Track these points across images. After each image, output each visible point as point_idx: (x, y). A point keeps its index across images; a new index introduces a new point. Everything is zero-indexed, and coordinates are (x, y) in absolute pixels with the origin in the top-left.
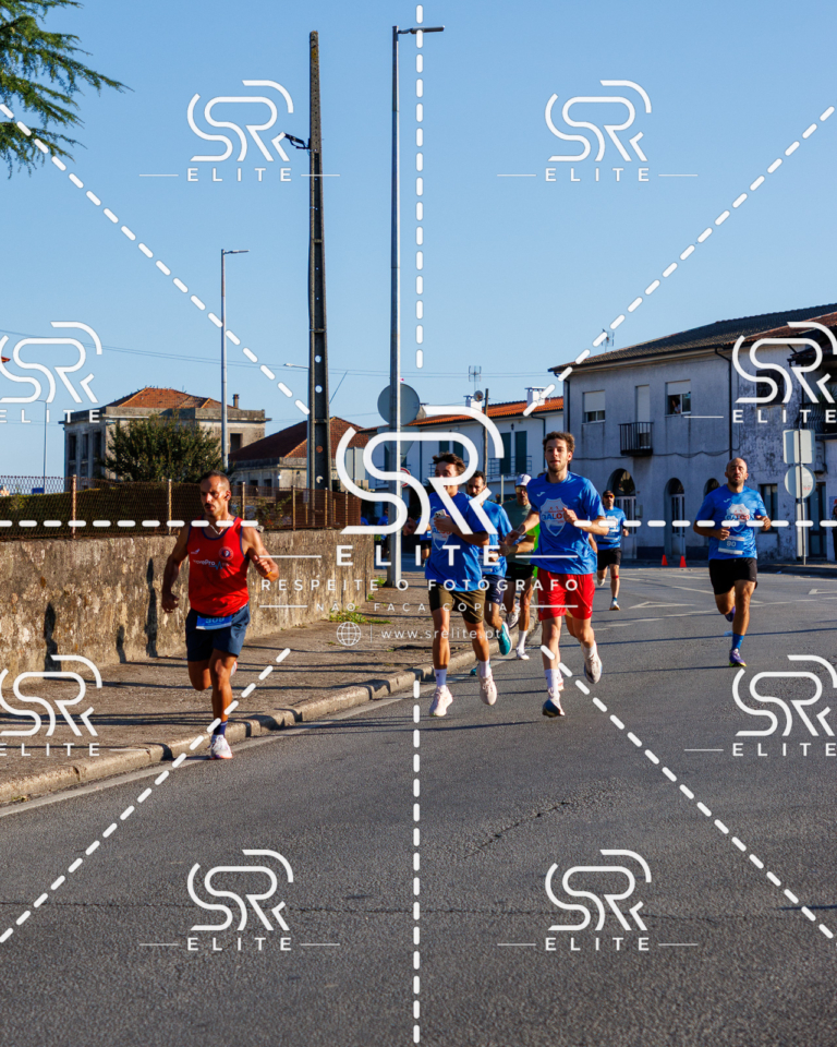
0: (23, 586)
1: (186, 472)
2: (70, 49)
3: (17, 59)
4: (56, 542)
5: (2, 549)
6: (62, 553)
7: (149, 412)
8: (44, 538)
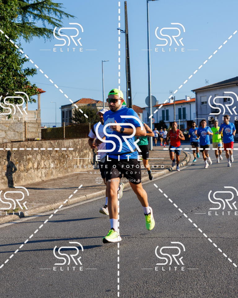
0: (51, 152)
1: (94, 121)
2: (60, 7)
3: (46, 11)
4: (60, 140)
5: (45, 142)
6: (61, 143)
7: (84, 105)
8: (56, 139)
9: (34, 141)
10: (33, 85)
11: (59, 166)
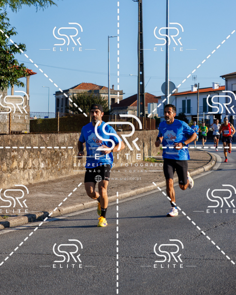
4: (53, 134)
5: (34, 137)
6: (54, 138)
7: (84, 91)
8: (48, 133)
9: (20, 135)
10: (20, 65)
11: (51, 166)
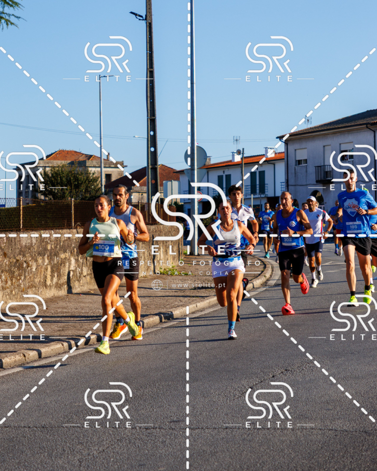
6: (15, 239)
7: (61, 163)
8: (5, 231)
11: (10, 285)
